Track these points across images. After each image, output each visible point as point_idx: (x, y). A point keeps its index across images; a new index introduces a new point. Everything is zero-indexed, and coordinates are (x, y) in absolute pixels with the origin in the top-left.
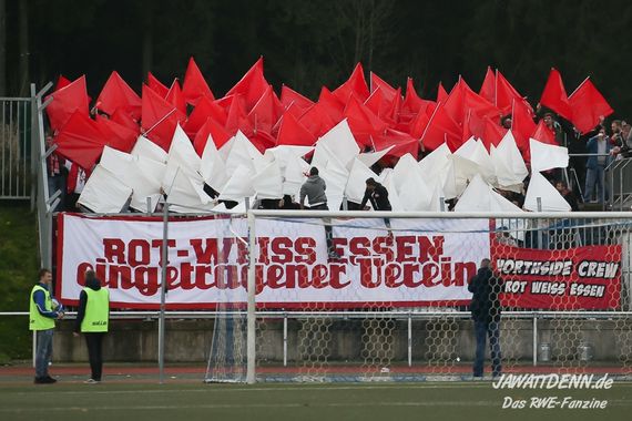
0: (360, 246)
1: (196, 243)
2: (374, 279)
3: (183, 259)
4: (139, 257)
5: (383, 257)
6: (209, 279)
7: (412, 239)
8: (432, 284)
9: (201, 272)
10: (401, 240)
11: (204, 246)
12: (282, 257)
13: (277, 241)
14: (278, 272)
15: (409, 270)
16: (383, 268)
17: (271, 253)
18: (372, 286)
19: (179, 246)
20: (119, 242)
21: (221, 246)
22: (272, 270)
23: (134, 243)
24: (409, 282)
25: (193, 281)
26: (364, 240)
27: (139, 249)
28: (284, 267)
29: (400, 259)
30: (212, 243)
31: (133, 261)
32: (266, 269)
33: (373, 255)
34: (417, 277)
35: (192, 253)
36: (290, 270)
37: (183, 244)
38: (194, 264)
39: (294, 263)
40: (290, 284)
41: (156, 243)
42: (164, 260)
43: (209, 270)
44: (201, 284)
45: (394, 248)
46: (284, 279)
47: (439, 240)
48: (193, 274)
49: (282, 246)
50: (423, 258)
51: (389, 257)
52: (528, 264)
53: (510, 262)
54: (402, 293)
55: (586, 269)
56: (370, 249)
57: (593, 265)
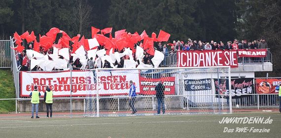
0: (103, 79)
1: (58, 79)
2: (107, 88)
3: (55, 83)
4: (43, 83)
5: (110, 81)
6: (62, 88)
7: (117, 77)
8: (123, 89)
9: (60, 87)
10: (114, 77)
11: (61, 80)
12: (82, 82)
13: (80, 78)
14: (81, 86)
15: (117, 85)
16: (110, 85)
17: (79, 81)
18: (107, 89)
19: (54, 80)
20: (37, 79)
21: (65, 79)
22: (79, 86)
23: (41, 79)
24: (117, 88)
25: (58, 89)
26: (105, 77)
27: (43, 81)
28: (82, 85)
29: (115, 82)
30: (63, 79)
31: (41, 84)
32: (78, 85)
33: (107, 81)
34: (119, 87)
35: (57, 81)
36: (84, 85)
37: (55, 79)
38: (58, 84)
39: (85, 84)
40: (84, 89)
41: (47, 79)
42: (50, 84)
43: (62, 86)
44: (60, 90)
45: (113, 79)
46: (82, 88)
47: (125, 77)
48: (58, 87)
49: (82, 79)
50: (121, 82)
51: (112, 81)
52: (149, 83)
53: (144, 82)
54: (115, 91)
55: (165, 84)
56: (106, 79)
57: (167, 82)
